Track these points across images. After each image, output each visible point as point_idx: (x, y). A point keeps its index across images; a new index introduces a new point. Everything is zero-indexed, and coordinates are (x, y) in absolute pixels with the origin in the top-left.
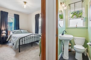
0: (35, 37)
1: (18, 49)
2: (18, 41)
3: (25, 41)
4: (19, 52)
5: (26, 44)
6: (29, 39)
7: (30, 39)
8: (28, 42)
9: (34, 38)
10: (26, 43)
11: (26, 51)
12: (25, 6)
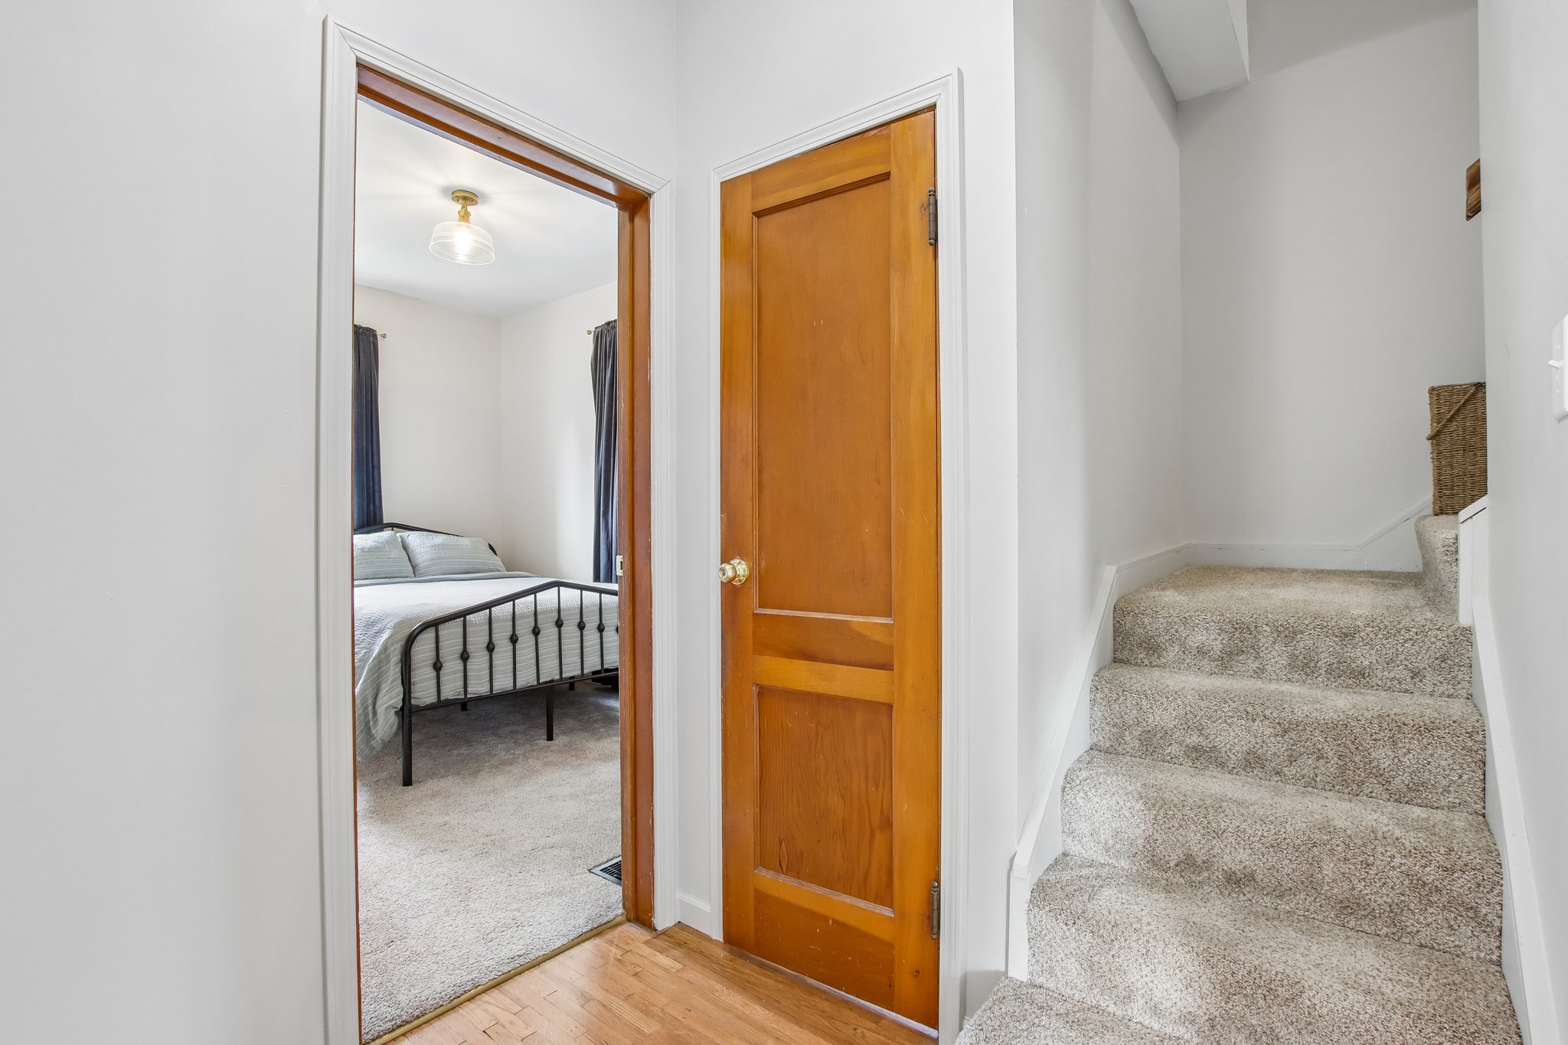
0: (592, 623)
1: (387, 745)
2: (395, 658)
3: (465, 657)
4: (407, 781)
5: (480, 699)
6: (514, 639)
7: (526, 640)
8: (503, 683)
9: (570, 630)
10: (479, 687)
11: (475, 773)
12: (463, 240)
